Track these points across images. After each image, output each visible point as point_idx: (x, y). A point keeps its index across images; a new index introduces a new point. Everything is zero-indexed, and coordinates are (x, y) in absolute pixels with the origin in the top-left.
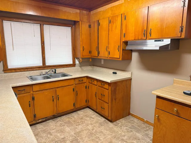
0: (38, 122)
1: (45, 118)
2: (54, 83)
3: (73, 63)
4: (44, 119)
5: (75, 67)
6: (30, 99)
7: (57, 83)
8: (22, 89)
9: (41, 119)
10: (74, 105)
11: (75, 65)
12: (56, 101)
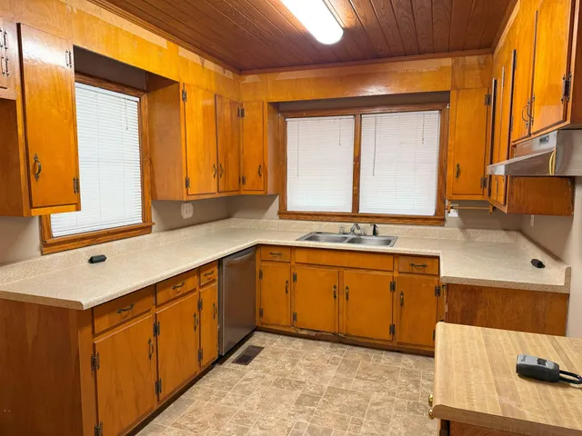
0: (300, 332)
1: (314, 331)
2: (339, 253)
3: (436, 214)
4: (314, 334)
5: (444, 226)
6: (287, 277)
7: (347, 256)
8: (276, 251)
9: (308, 330)
10: (392, 330)
11: (444, 220)
12: (342, 298)
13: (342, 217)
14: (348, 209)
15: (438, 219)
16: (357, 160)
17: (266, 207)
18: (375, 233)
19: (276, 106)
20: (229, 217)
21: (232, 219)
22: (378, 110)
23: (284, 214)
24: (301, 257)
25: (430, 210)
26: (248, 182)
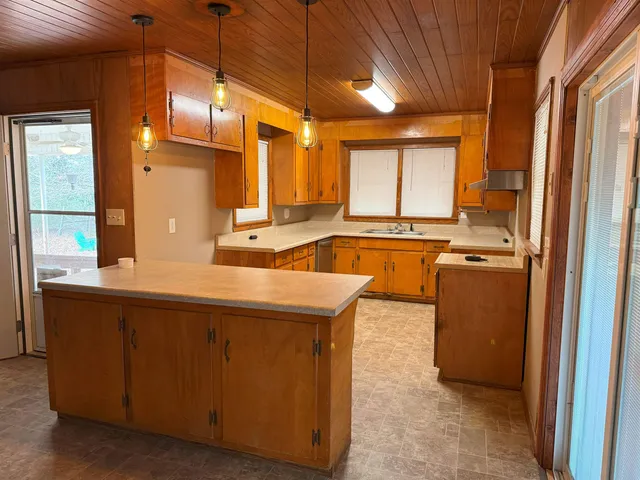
2: (389, 241)
3: (453, 216)
5: (458, 224)
6: (354, 257)
7: (394, 242)
8: (346, 240)
10: (422, 289)
11: (458, 220)
12: (390, 271)
13: (388, 219)
14: (394, 214)
15: (454, 220)
16: (400, 180)
17: (334, 212)
18: (411, 229)
19: (344, 143)
20: (307, 219)
21: (309, 222)
22: (414, 146)
23: (347, 217)
24: (363, 244)
25: (448, 214)
26: (325, 194)
